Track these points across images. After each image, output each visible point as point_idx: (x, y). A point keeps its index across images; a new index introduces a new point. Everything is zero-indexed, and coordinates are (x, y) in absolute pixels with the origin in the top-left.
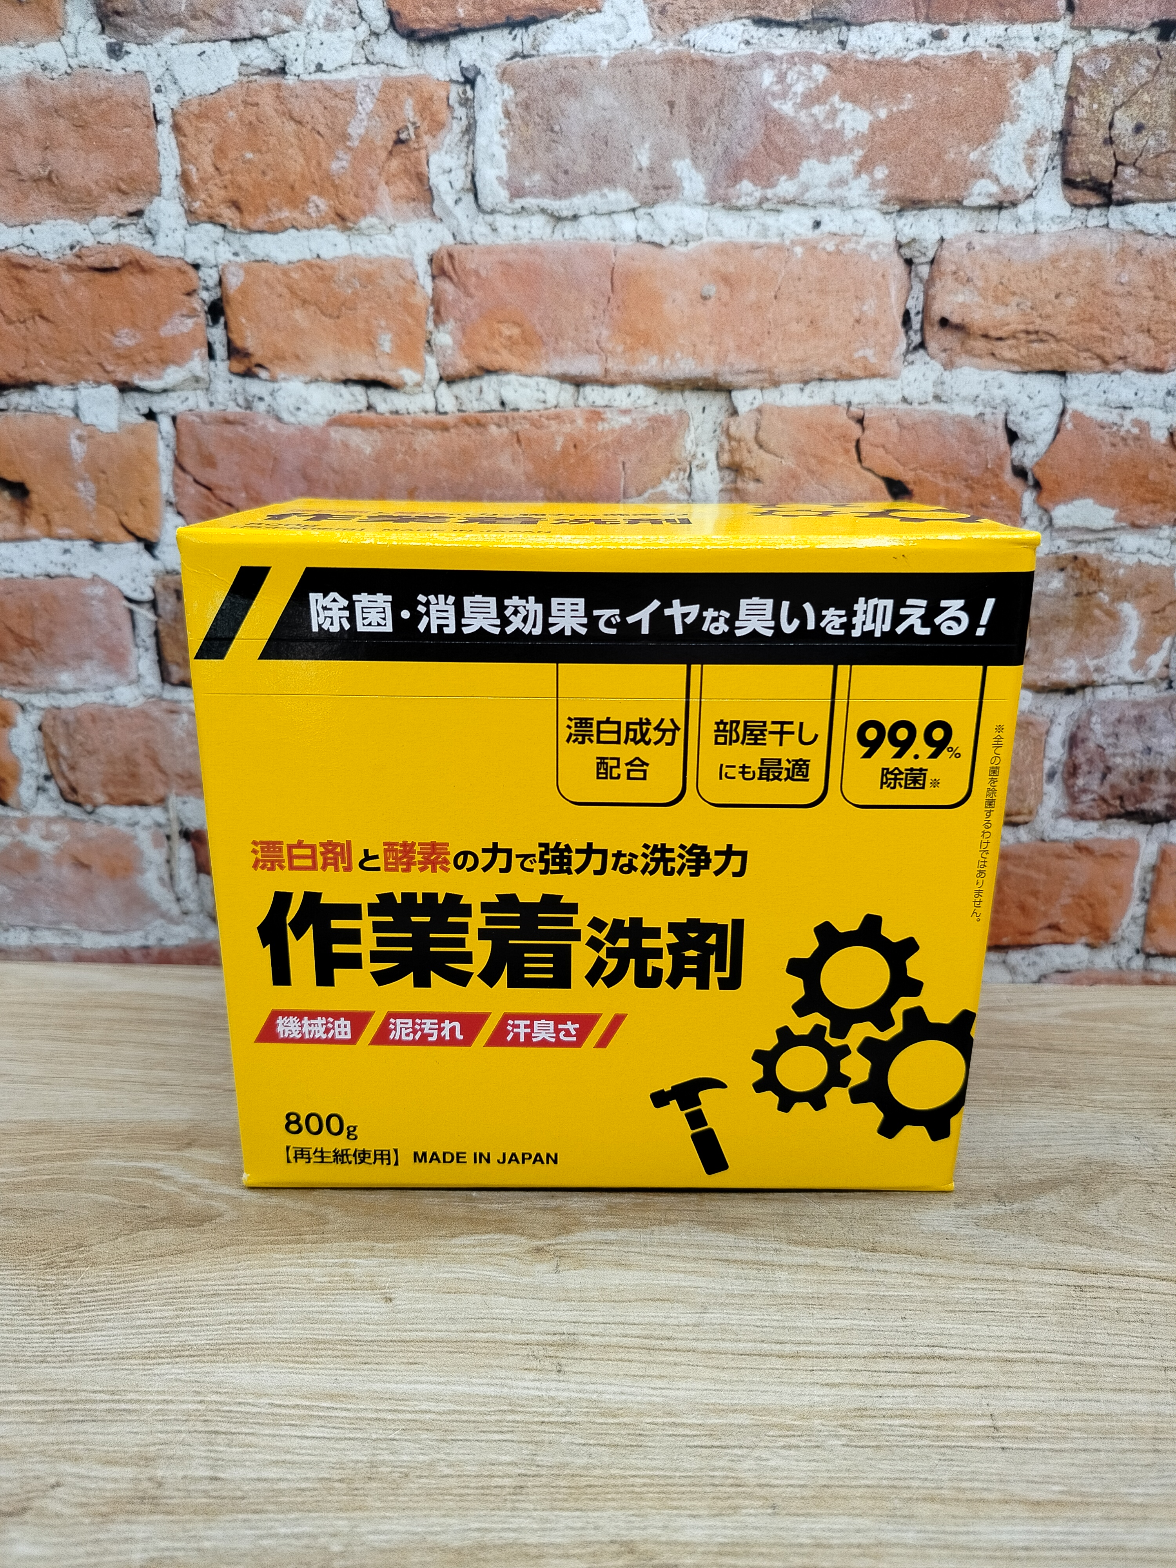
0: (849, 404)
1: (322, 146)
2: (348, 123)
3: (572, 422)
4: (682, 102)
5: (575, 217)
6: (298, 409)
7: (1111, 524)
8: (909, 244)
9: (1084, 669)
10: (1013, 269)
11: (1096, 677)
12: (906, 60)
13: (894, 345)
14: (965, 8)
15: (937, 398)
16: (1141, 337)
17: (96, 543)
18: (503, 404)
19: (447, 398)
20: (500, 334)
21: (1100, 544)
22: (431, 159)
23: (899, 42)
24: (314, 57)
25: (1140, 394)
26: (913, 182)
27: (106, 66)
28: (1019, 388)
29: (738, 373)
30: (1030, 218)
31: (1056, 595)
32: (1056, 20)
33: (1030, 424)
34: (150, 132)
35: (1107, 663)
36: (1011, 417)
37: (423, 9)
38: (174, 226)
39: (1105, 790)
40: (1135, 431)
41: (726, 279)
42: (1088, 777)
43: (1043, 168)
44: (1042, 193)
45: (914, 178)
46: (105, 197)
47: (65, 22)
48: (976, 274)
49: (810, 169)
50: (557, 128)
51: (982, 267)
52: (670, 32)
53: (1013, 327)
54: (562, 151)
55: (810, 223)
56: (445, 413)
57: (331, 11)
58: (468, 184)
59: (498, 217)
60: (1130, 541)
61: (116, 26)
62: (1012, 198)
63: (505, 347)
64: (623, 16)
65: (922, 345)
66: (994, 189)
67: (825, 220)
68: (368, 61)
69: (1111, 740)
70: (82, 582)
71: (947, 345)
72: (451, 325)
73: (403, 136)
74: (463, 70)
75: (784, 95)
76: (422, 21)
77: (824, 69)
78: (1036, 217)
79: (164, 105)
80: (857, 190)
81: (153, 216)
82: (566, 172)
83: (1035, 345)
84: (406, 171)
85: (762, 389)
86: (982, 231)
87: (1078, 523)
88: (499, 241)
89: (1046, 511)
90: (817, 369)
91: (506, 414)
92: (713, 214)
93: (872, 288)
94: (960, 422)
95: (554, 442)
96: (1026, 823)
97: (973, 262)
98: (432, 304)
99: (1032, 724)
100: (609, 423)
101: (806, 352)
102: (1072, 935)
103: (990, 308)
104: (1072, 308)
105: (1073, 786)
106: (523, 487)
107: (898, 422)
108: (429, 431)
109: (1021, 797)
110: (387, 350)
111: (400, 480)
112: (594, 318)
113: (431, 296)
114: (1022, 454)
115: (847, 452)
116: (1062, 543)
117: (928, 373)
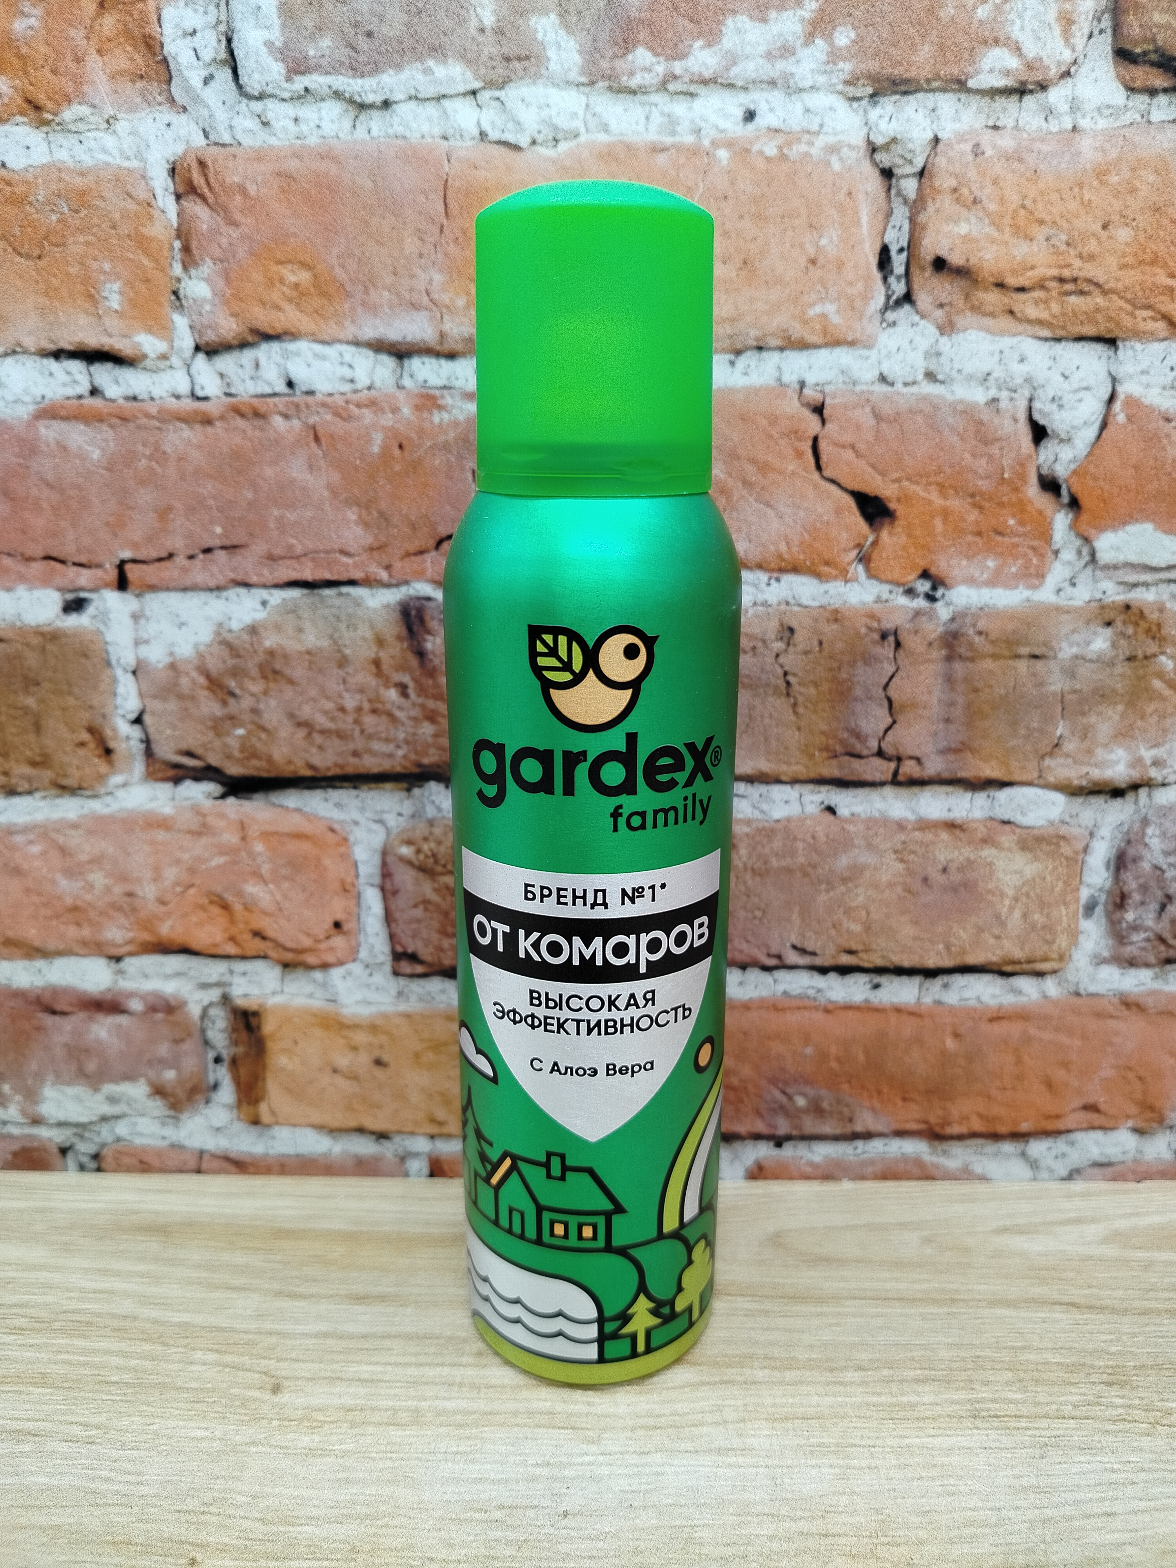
0: (802, 384)
3: (395, 410)
5: (386, 104)
8: (886, 147)
9: (1138, 762)
10: (1041, 185)
11: (1153, 773)
13: (866, 297)
15: (930, 376)
18: (290, 384)
19: (207, 376)
20: (282, 281)
21: (1163, 587)
22: (164, 14)
26: (893, 51)
28: (1050, 363)
30: (1065, 107)
31: (1098, 660)
33: (1065, 415)
35: (1170, 753)
36: (1037, 405)
39: (1164, 927)
42: (1140, 910)
43: (1086, 31)
44: (1084, 70)
45: (894, 45)
48: (987, 192)
49: (739, 31)
51: (995, 181)
53: (1041, 272)
55: (739, 114)
56: (206, 399)
58: (223, 55)
59: (270, 103)
62: (1038, 76)
63: (290, 300)
65: (908, 298)
66: (1013, 63)
67: (762, 109)
69: (1171, 859)
71: (944, 298)
72: (207, 268)
78: (1075, 106)
80: (809, 62)
82: (369, 34)
83: (1073, 299)
84: (127, 33)
86: (995, 128)
87: (1133, 558)
88: (274, 141)
89: (1087, 540)
90: (753, 334)
91: (296, 399)
92: (593, 99)
93: (834, 212)
94: (964, 412)
95: (369, 441)
96: (1055, 972)
97: (982, 174)
98: (179, 237)
99: (1063, 838)
100: (449, 412)
101: (736, 308)
102: (1115, 1118)
103: (1007, 243)
104: (1127, 244)
105: (1120, 922)
106: (327, 506)
107: (874, 412)
108: (183, 426)
109: (1048, 937)
110: (115, 305)
111: (145, 497)
112: (421, 255)
113: (175, 225)
114: (1052, 458)
115: (799, 454)
116: (1109, 586)
117: (917, 339)
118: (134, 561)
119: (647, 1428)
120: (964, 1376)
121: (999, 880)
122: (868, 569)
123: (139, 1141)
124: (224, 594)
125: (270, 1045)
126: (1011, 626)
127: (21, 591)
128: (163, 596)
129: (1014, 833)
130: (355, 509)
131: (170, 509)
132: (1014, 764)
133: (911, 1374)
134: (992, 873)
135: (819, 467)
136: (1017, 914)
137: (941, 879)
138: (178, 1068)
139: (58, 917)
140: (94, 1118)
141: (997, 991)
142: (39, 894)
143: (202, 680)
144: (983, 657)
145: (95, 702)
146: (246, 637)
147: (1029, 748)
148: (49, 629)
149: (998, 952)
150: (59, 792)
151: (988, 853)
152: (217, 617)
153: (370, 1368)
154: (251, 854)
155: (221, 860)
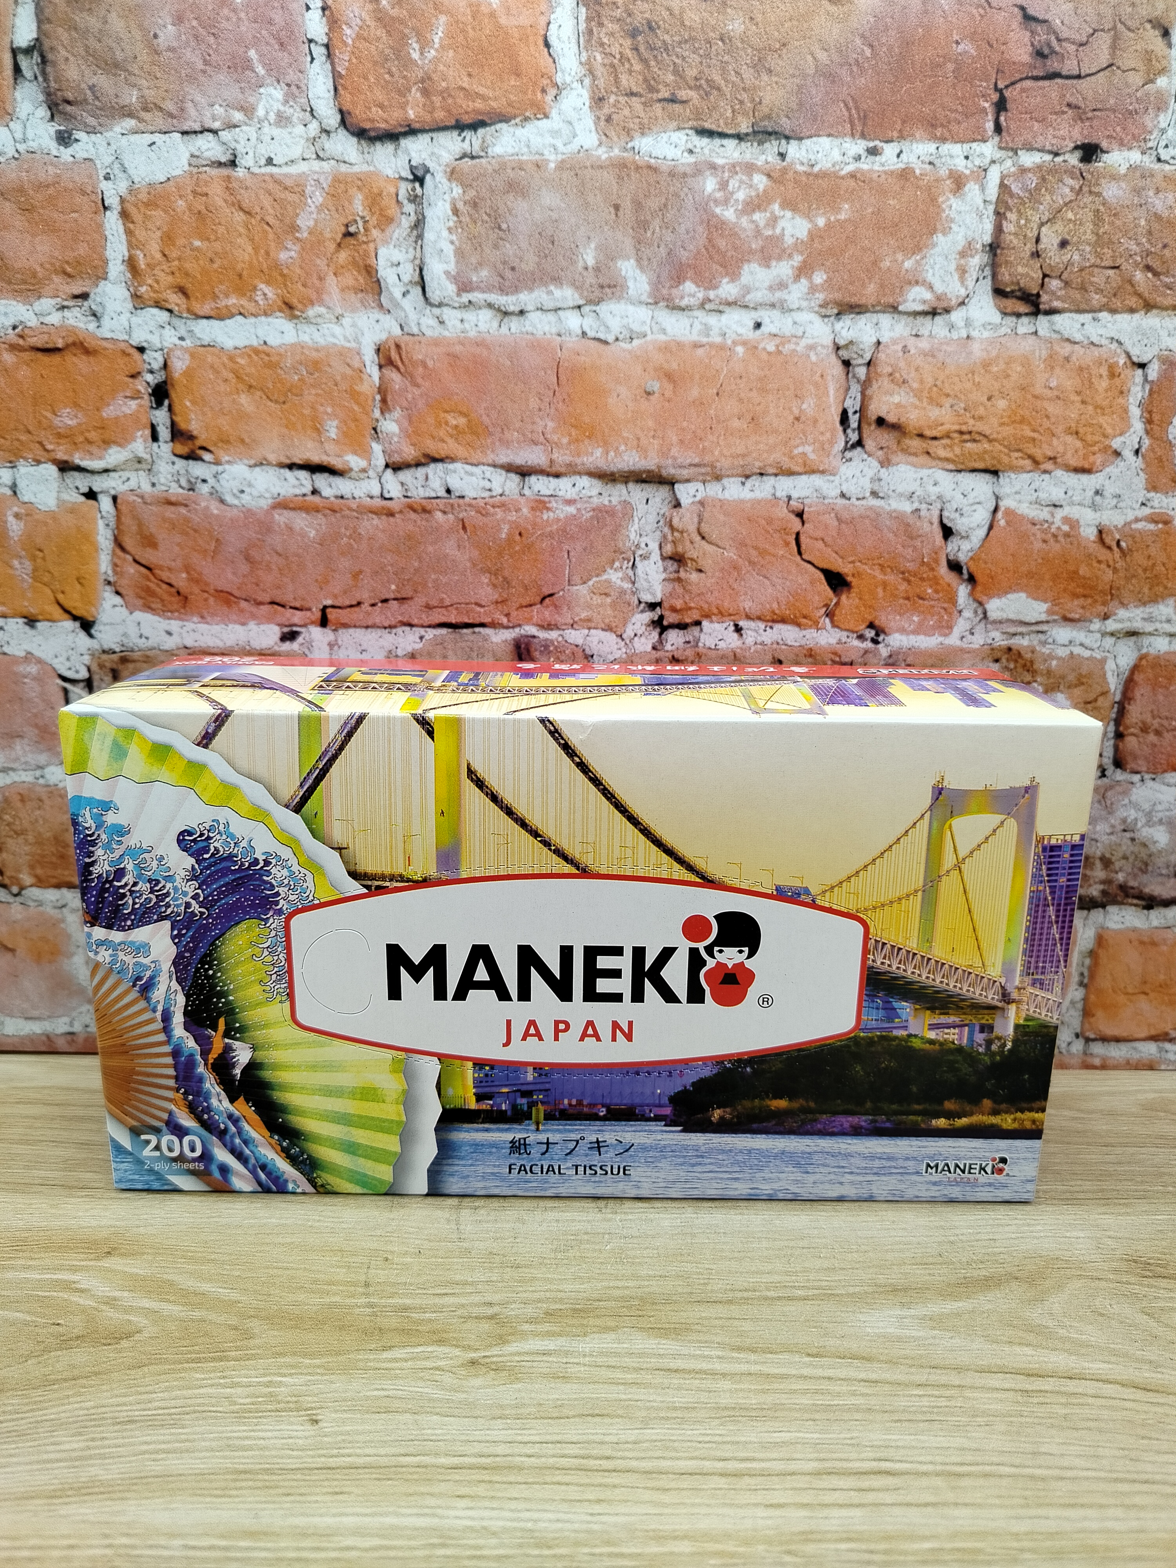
0: (789, 498)
1: (271, 236)
2: (297, 215)
3: (518, 510)
4: (627, 205)
5: (522, 312)
6: (242, 492)
7: (1044, 617)
8: (846, 346)
10: (947, 372)
12: (843, 173)
13: (832, 442)
14: (898, 126)
15: (874, 494)
16: (1070, 439)
17: (31, 622)
18: (448, 491)
19: (393, 484)
20: (447, 423)
21: (1033, 636)
22: (380, 252)
23: (836, 155)
24: (264, 151)
25: (1070, 493)
26: (851, 287)
27: (55, 153)
28: (954, 486)
29: (681, 467)
30: (962, 324)
32: (984, 141)
33: (964, 520)
34: (98, 218)
36: (945, 514)
37: (374, 109)
38: (119, 310)
40: (1066, 528)
41: (669, 376)
43: (975, 277)
44: (973, 301)
45: (852, 283)
46: (50, 279)
47: (14, 108)
48: (911, 376)
49: (751, 273)
50: (504, 226)
51: (917, 370)
52: (615, 139)
53: (947, 427)
54: (509, 249)
55: (751, 324)
56: (391, 499)
57: (282, 108)
58: (417, 278)
59: (445, 310)
60: (1062, 634)
61: (65, 114)
62: (945, 305)
63: (451, 436)
64: (570, 123)
65: (859, 443)
66: (928, 296)
67: (766, 321)
68: (318, 157)
70: (15, 660)
71: (884, 443)
72: (397, 413)
73: (352, 229)
74: (412, 169)
75: (726, 202)
76: (372, 121)
77: (764, 179)
78: (968, 323)
79: (112, 192)
80: (796, 293)
81: (98, 300)
82: (513, 269)
83: (969, 445)
84: (354, 263)
85: (704, 482)
86: (917, 336)
87: (1012, 616)
88: (446, 333)
89: (981, 604)
90: (757, 464)
91: (451, 501)
92: (656, 313)
93: (811, 387)
94: (898, 518)
95: (499, 530)
97: (909, 365)
98: (379, 392)
100: (554, 512)
101: (747, 448)
103: (925, 408)
104: (1004, 410)
106: (468, 573)
107: (837, 517)
108: (374, 516)
110: (333, 436)
111: (344, 563)
112: (540, 410)
113: (377, 384)
114: (956, 549)
115: (787, 544)
116: (996, 635)
117: (866, 470)
118: (333, 607)
122: (832, 621)
124: (394, 631)
126: (931, 661)
127: (252, 625)
128: (351, 631)
130: (487, 575)
131: (361, 572)
148: (269, 651)
152: (389, 644)
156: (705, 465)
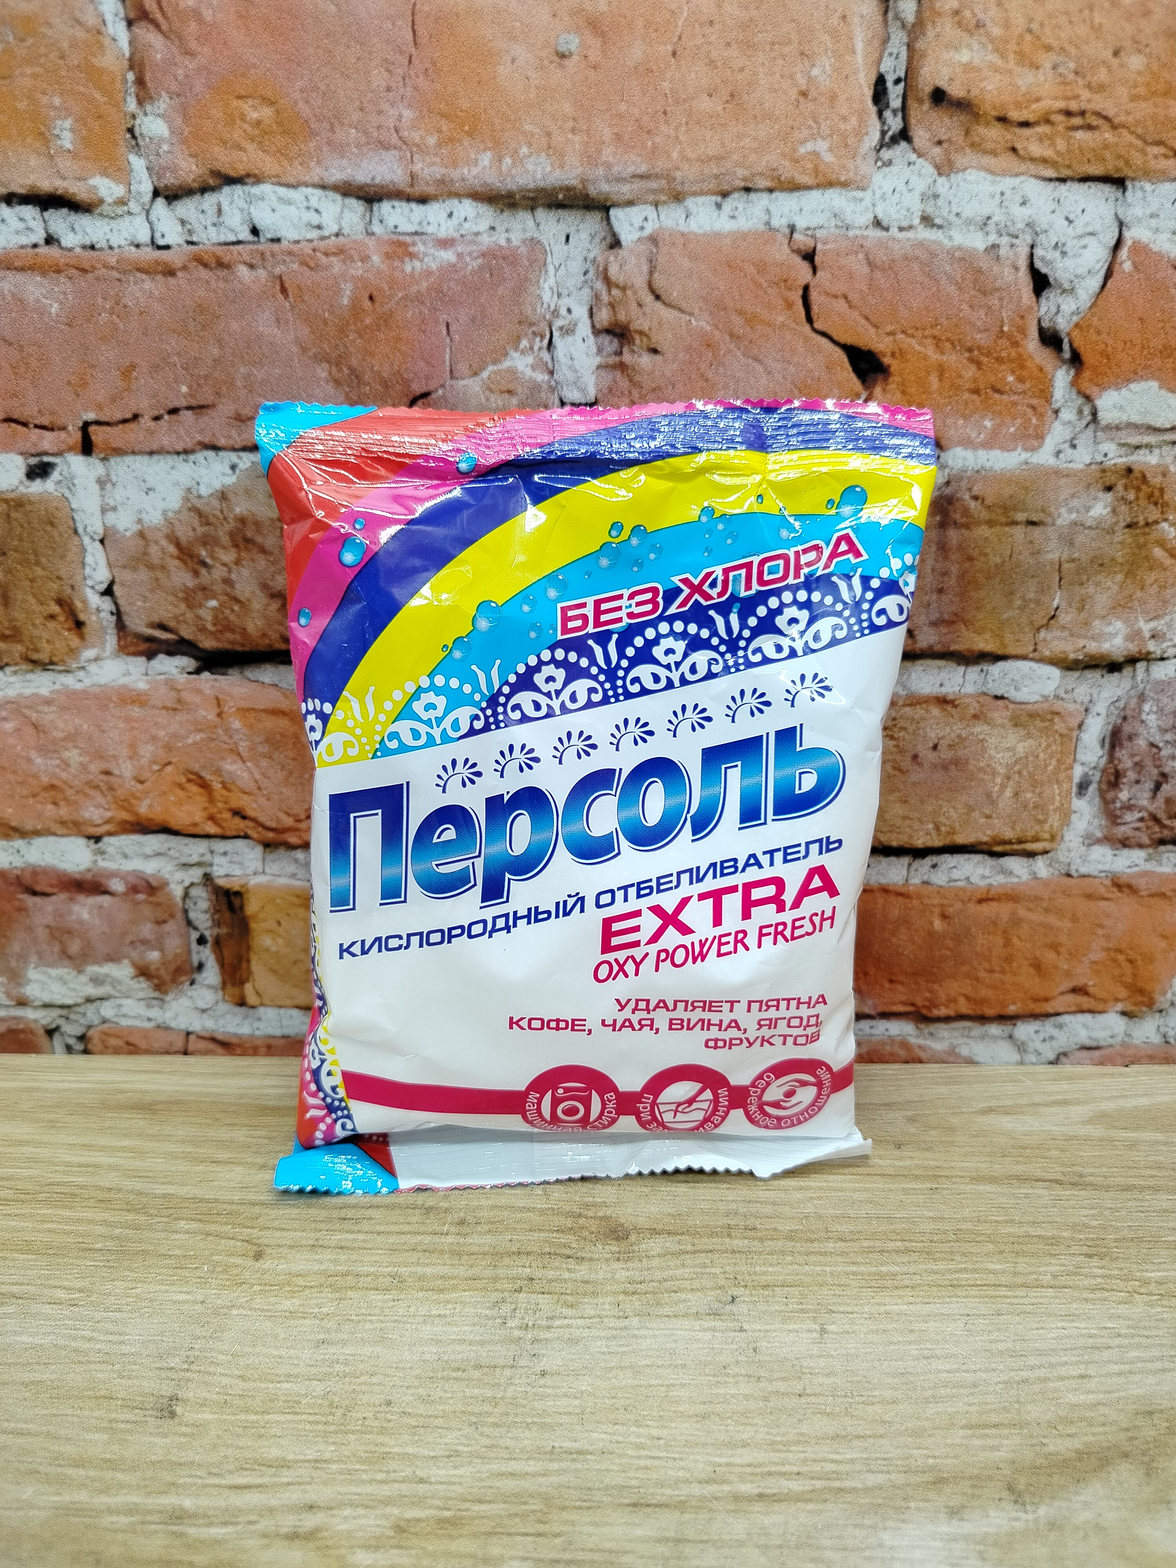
0: (792, 229)
3: (365, 259)
10: (1049, 7)
11: (1152, 646)
13: (860, 133)
15: (927, 220)
18: (255, 231)
19: (168, 223)
20: (243, 118)
21: (1166, 449)
28: (1054, 206)
29: (619, 180)
31: (1098, 526)
33: (1068, 262)
35: (1169, 625)
36: (1039, 252)
39: (1158, 806)
41: (594, 24)
42: (1135, 789)
48: (990, 15)
53: (1047, 104)
56: (167, 247)
63: (252, 139)
69: (1168, 737)
71: (943, 133)
72: (163, 104)
83: (1080, 135)
85: (656, 205)
87: (1136, 418)
89: (1088, 398)
90: (741, 173)
91: (260, 247)
93: (826, 38)
94: (963, 259)
95: (339, 292)
96: (1046, 852)
98: (131, 68)
99: (1058, 713)
100: (422, 261)
101: (723, 145)
102: (1104, 1001)
103: (1011, 72)
104: (1139, 73)
105: (1114, 801)
106: (296, 363)
107: (867, 259)
108: (144, 276)
109: (1040, 817)
110: (68, 145)
111: (107, 355)
112: (389, 89)
113: (127, 55)
114: (1054, 309)
115: (790, 305)
116: (1110, 448)
117: (914, 179)
118: (98, 423)
119: (625, 1293)
120: (945, 1247)
121: (991, 758)
123: (124, 1022)
124: (192, 457)
125: (253, 925)
126: (1007, 491)
128: (129, 459)
129: (1007, 707)
130: (325, 365)
131: (133, 367)
132: (1009, 637)
133: (891, 1245)
134: (984, 750)
135: (809, 320)
136: (1008, 793)
137: (932, 756)
138: (162, 950)
139: (34, 796)
140: (79, 1000)
141: (987, 872)
142: (14, 772)
143: (172, 549)
144: (979, 523)
145: (63, 573)
146: (216, 503)
147: (1024, 620)
148: (13, 495)
149: (989, 832)
150: (30, 667)
151: (978, 728)
152: (187, 482)
153: (352, 1236)
154: (227, 730)
155: (199, 737)
156: (657, 176)
